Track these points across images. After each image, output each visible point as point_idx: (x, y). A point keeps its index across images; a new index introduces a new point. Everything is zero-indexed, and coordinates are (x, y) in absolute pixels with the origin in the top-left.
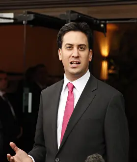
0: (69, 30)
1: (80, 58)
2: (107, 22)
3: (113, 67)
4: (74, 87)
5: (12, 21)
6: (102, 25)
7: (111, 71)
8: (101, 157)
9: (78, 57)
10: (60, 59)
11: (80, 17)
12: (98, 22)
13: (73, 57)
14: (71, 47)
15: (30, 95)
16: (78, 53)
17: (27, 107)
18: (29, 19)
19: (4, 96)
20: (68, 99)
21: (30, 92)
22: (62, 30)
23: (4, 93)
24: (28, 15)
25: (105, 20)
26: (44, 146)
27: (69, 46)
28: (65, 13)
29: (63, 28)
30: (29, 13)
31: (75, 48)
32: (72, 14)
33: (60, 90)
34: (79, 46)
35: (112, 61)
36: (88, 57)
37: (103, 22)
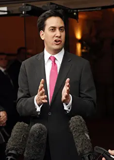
2: (79, 11)
3: (85, 48)
5: (6, 13)
6: (75, 14)
7: (83, 51)
9: (60, 37)
12: (72, 11)
13: (57, 37)
14: (53, 29)
16: (60, 34)
23: (5, 69)
25: (77, 9)
27: (52, 28)
28: (46, 5)
30: (27, 5)
31: (57, 30)
32: (52, 6)
34: (60, 28)
35: (84, 43)
37: (75, 11)
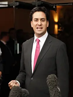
0: (36, 11)
1: (42, 26)
2: (57, 5)
3: (61, 28)
4: (39, 41)
5: (7, 6)
6: (54, 7)
7: (59, 30)
8: (55, 76)
9: (41, 25)
10: (32, 27)
11: (42, 3)
12: (52, 5)
14: (37, 20)
15: (18, 44)
16: (41, 23)
17: (17, 51)
18: (16, 5)
19: (6, 44)
20: (37, 47)
21: (18, 43)
22: (32, 12)
24: (16, 3)
25: (56, 4)
26: (25, 73)
27: (36, 19)
29: (33, 10)
30: (16, 2)
31: (39, 21)
32: (38, 2)
33: (32, 42)
34: (41, 19)
35: (60, 24)
36: (46, 25)
37: (55, 5)
